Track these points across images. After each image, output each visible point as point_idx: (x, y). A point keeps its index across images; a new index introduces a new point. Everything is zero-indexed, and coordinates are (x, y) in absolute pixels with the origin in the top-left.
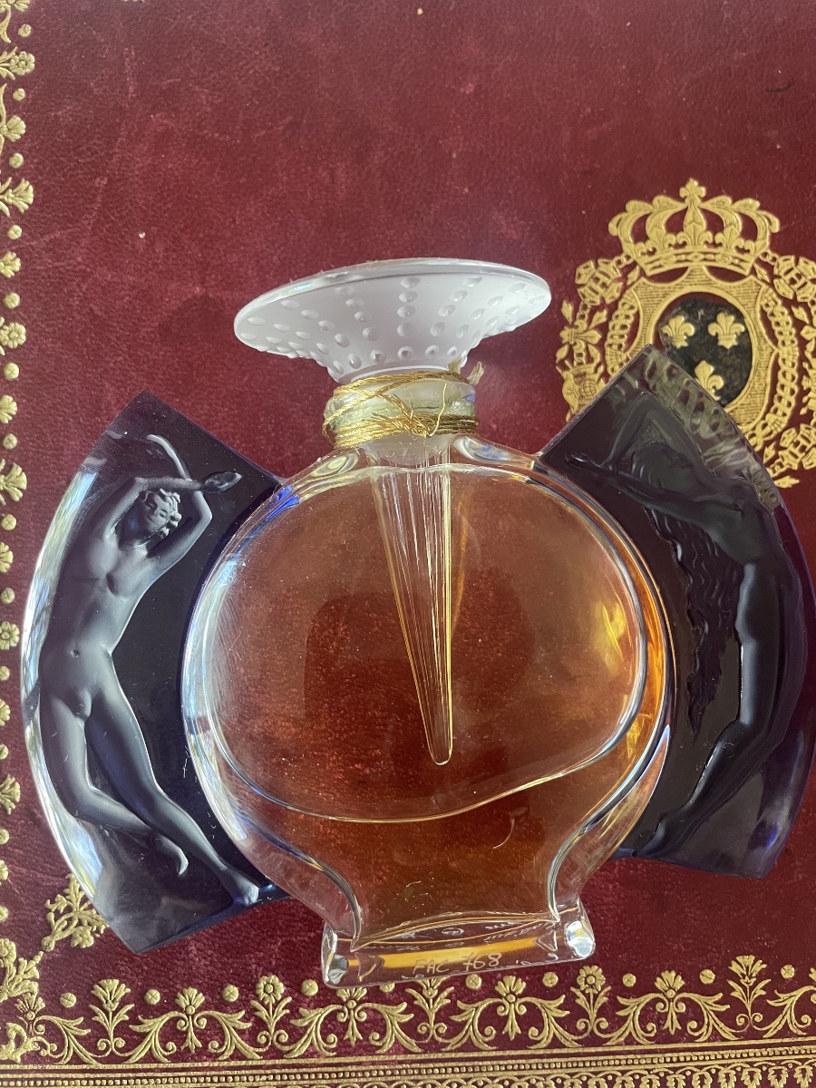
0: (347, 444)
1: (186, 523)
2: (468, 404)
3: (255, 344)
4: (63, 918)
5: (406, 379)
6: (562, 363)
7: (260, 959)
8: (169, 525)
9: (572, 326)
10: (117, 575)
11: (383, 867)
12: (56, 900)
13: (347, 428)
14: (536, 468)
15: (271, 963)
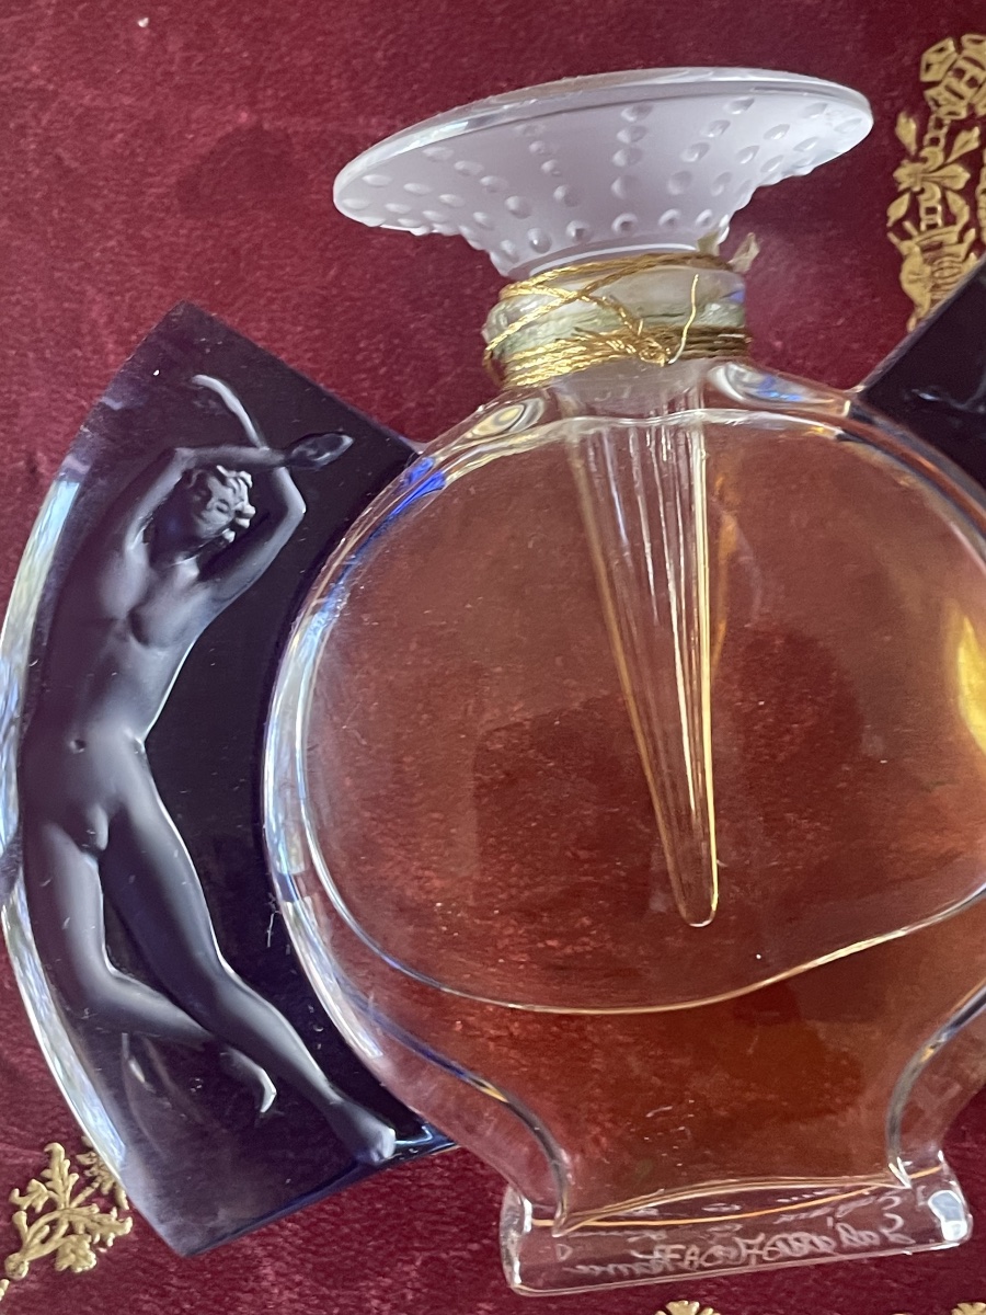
0: (529, 381)
1: (261, 521)
2: (733, 307)
3: (362, 215)
4: (42, 1221)
5: (627, 268)
6: (898, 226)
7: (386, 1290)
8: (233, 526)
9: (916, 159)
10: (147, 612)
11: (600, 1118)
12: (30, 1189)
13: (528, 354)
14: (853, 415)
15: (403, 1296)
